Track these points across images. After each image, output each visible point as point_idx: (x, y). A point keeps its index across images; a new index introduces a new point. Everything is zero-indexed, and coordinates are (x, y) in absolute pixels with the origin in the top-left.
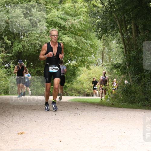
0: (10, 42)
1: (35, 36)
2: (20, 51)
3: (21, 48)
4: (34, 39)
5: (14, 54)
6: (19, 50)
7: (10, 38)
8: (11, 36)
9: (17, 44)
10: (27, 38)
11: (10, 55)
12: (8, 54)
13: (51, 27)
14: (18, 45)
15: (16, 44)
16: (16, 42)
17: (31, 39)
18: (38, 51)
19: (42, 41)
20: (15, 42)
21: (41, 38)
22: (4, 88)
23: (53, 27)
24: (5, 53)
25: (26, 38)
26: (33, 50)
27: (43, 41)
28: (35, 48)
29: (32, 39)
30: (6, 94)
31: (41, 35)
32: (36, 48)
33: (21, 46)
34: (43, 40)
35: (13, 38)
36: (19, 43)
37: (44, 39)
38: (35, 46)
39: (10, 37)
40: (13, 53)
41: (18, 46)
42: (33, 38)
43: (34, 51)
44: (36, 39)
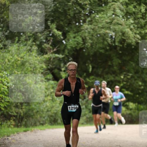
0: (60, 33)
1: (104, 21)
2: (78, 48)
3: (80, 43)
4: (103, 28)
5: (68, 53)
6: (77, 45)
7: (61, 25)
8: (62, 21)
9: (74, 35)
10: (90, 26)
11: (61, 56)
12: (57, 55)
13: (132, 5)
14: (74, 37)
15: (71, 35)
16: (72, 32)
17: (97, 27)
18: (108, 48)
19: (115, 30)
20: (69, 32)
21: (115, 25)
22: (50, 113)
23: (135, 4)
24: (52, 53)
25: (88, 24)
26: (101, 46)
27: (117, 30)
28: (103, 43)
29: (99, 27)
30: (53, 123)
31: (113, 19)
32: (106, 43)
33: (80, 39)
34: (117, 27)
35: (66, 25)
36: (76, 34)
37: (120, 26)
38: (104, 39)
39: (62, 23)
40: (66, 51)
41: (76, 39)
42: (100, 25)
43: (103, 48)
44: (105, 27)
